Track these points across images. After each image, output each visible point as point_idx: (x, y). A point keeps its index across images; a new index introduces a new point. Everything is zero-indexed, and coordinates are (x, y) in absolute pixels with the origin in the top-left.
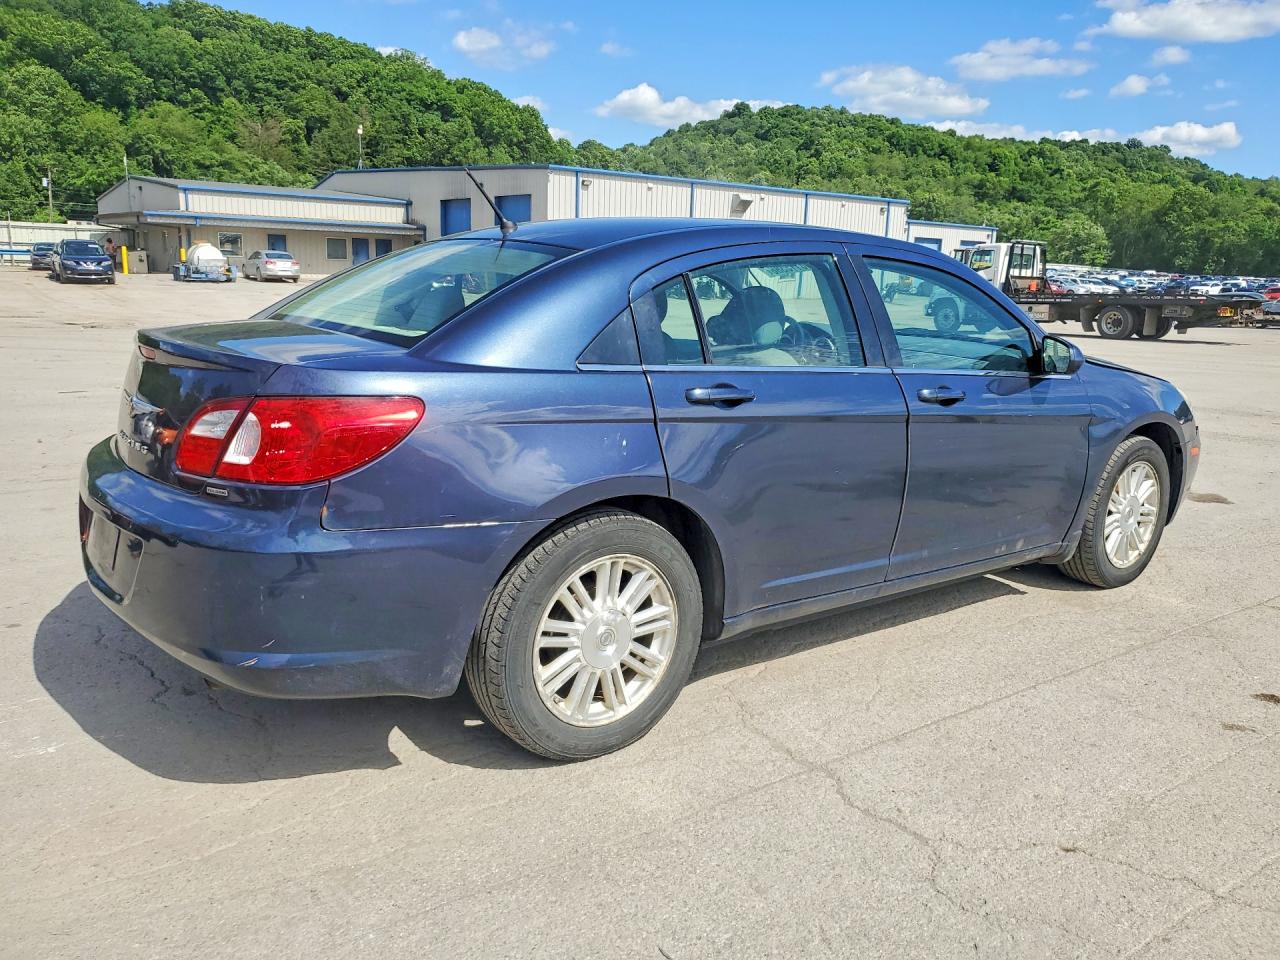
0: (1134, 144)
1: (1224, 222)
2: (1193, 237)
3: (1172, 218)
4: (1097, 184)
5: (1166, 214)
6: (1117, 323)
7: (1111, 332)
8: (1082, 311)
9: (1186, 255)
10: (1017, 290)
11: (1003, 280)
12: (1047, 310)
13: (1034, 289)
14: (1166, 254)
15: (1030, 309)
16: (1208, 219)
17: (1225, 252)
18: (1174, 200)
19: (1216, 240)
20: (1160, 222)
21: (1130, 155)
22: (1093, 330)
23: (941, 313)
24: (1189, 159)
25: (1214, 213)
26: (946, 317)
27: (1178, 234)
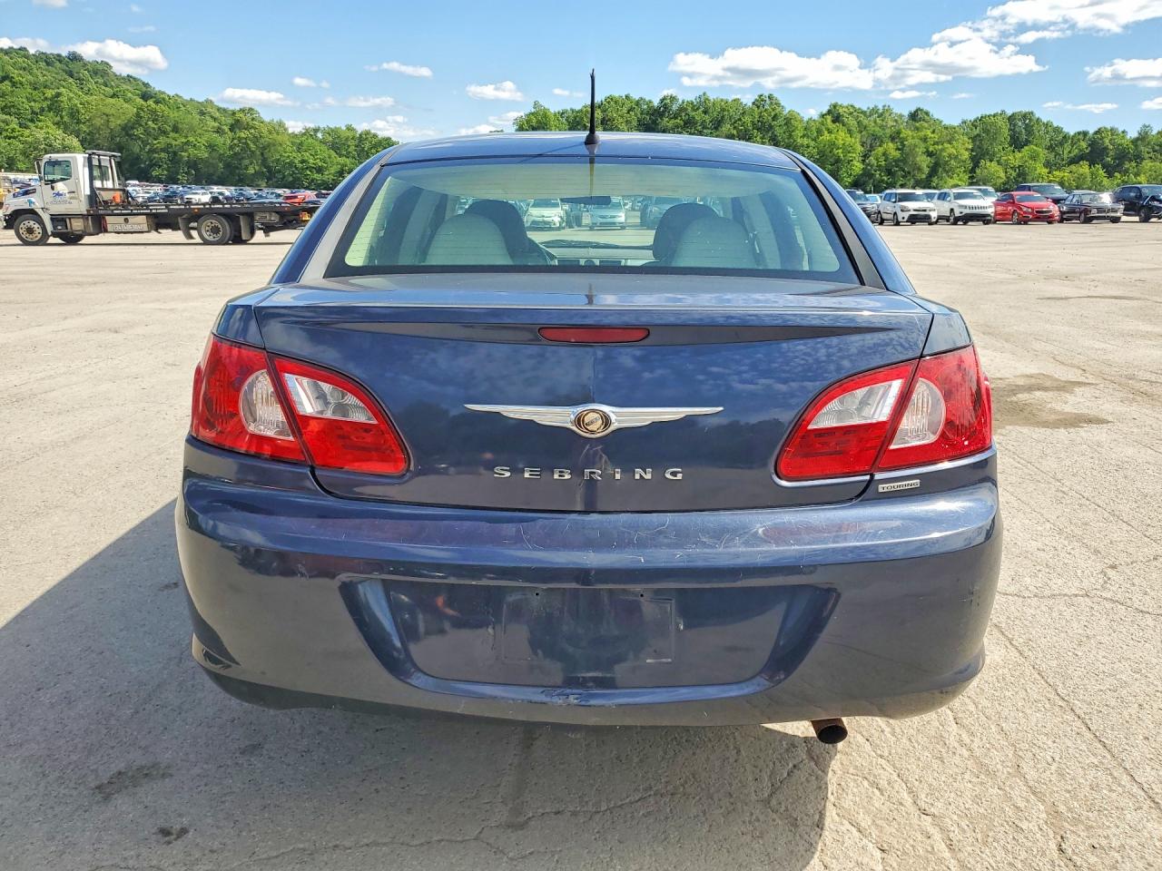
0: (75, 58)
1: (186, 137)
2: (163, 150)
3: (139, 132)
4: (58, 95)
5: (132, 128)
6: (215, 230)
7: (211, 239)
8: (180, 220)
9: (160, 166)
10: (106, 202)
11: (88, 192)
12: (145, 221)
13: (118, 200)
14: (143, 166)
15: (126, 220)
16: (172, 134)
17: (193, 164)
18: (138, 115)
19: (183, 154)
20: (130, 136)
21: (74, 66)
22: (191, 237)
23: (23, 227)
24: (131, 77)
25: (176, 129)
26: (30, 231)
27: (148, 147)
